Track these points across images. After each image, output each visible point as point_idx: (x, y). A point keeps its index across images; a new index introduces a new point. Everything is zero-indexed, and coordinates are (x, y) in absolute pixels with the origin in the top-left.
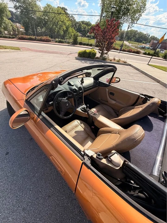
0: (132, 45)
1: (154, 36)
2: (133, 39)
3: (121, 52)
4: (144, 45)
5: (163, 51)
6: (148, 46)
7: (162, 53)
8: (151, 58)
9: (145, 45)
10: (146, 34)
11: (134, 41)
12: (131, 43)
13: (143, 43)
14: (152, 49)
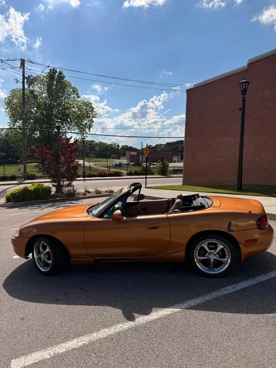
0: (96, 164)
1: (126, 146)
2: (91, 155)
3: (86, 178)
4: (117, 161)
5: (155, 165)
6: (124, 161)
7: (154, 168)
8: (146, 178)
9: (119, 161)
10: (111, 145)
11: (96, 158)
12: (92, 162)
13: (114, 158)
14: (134, 165)
